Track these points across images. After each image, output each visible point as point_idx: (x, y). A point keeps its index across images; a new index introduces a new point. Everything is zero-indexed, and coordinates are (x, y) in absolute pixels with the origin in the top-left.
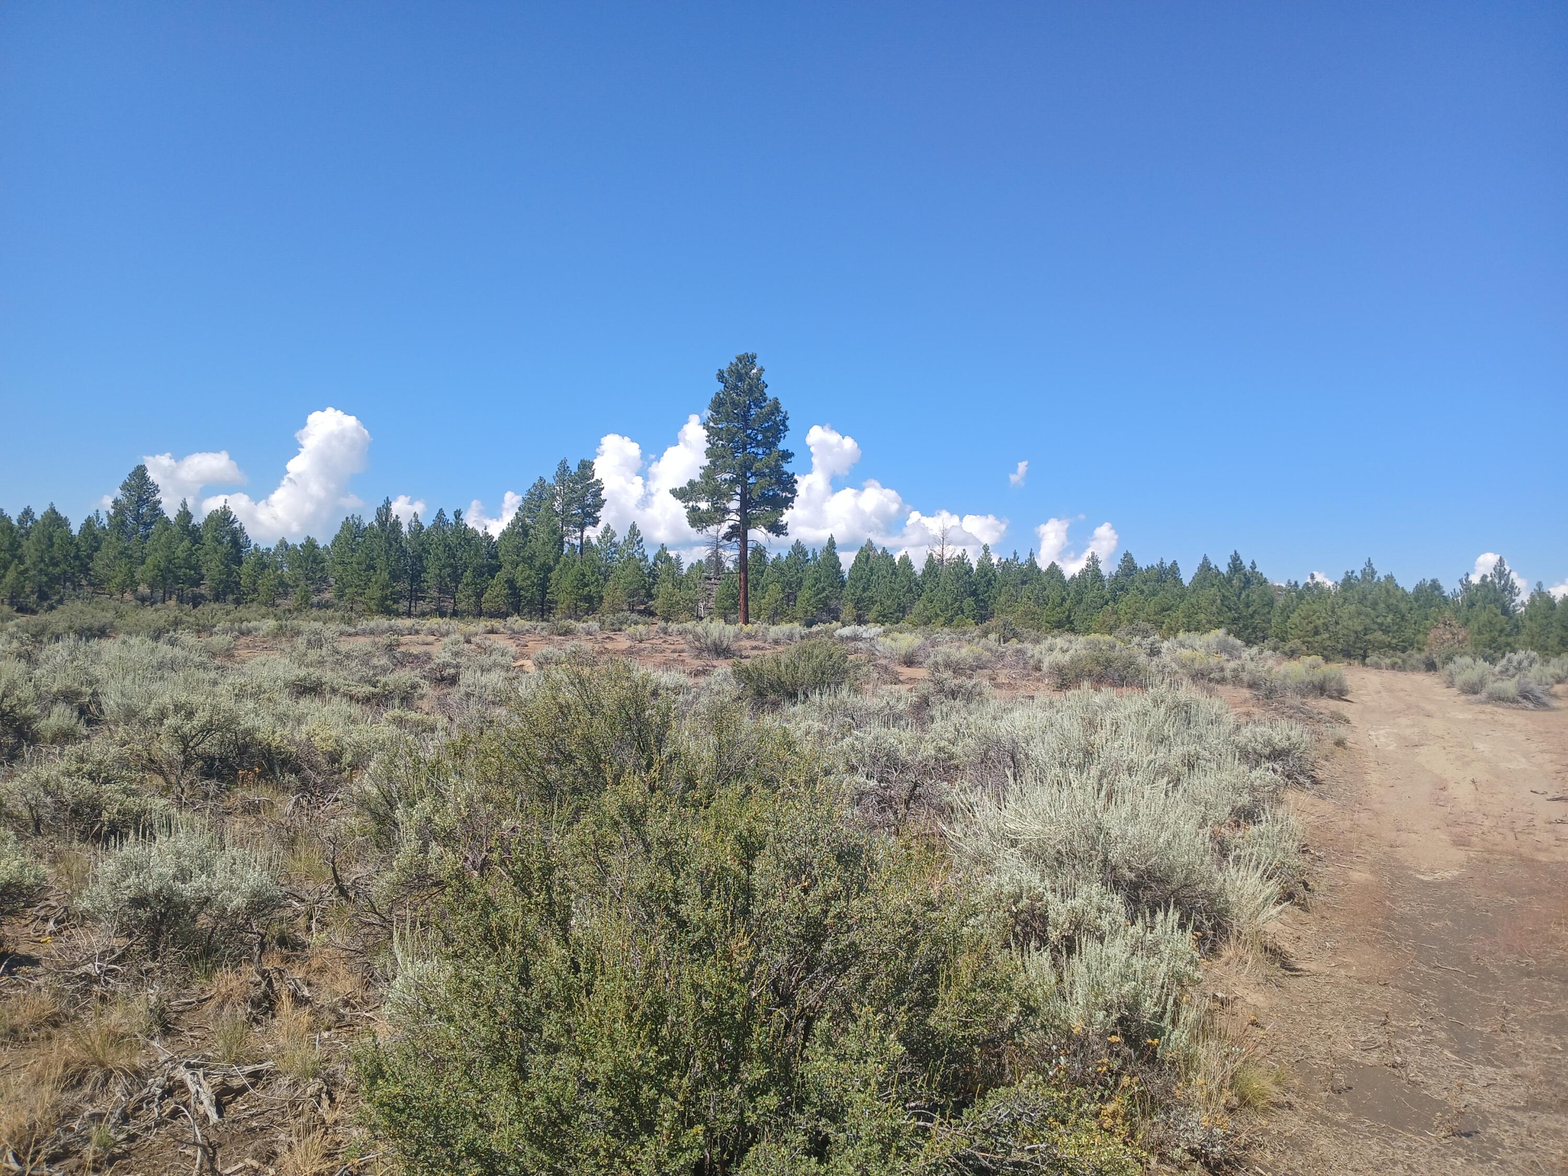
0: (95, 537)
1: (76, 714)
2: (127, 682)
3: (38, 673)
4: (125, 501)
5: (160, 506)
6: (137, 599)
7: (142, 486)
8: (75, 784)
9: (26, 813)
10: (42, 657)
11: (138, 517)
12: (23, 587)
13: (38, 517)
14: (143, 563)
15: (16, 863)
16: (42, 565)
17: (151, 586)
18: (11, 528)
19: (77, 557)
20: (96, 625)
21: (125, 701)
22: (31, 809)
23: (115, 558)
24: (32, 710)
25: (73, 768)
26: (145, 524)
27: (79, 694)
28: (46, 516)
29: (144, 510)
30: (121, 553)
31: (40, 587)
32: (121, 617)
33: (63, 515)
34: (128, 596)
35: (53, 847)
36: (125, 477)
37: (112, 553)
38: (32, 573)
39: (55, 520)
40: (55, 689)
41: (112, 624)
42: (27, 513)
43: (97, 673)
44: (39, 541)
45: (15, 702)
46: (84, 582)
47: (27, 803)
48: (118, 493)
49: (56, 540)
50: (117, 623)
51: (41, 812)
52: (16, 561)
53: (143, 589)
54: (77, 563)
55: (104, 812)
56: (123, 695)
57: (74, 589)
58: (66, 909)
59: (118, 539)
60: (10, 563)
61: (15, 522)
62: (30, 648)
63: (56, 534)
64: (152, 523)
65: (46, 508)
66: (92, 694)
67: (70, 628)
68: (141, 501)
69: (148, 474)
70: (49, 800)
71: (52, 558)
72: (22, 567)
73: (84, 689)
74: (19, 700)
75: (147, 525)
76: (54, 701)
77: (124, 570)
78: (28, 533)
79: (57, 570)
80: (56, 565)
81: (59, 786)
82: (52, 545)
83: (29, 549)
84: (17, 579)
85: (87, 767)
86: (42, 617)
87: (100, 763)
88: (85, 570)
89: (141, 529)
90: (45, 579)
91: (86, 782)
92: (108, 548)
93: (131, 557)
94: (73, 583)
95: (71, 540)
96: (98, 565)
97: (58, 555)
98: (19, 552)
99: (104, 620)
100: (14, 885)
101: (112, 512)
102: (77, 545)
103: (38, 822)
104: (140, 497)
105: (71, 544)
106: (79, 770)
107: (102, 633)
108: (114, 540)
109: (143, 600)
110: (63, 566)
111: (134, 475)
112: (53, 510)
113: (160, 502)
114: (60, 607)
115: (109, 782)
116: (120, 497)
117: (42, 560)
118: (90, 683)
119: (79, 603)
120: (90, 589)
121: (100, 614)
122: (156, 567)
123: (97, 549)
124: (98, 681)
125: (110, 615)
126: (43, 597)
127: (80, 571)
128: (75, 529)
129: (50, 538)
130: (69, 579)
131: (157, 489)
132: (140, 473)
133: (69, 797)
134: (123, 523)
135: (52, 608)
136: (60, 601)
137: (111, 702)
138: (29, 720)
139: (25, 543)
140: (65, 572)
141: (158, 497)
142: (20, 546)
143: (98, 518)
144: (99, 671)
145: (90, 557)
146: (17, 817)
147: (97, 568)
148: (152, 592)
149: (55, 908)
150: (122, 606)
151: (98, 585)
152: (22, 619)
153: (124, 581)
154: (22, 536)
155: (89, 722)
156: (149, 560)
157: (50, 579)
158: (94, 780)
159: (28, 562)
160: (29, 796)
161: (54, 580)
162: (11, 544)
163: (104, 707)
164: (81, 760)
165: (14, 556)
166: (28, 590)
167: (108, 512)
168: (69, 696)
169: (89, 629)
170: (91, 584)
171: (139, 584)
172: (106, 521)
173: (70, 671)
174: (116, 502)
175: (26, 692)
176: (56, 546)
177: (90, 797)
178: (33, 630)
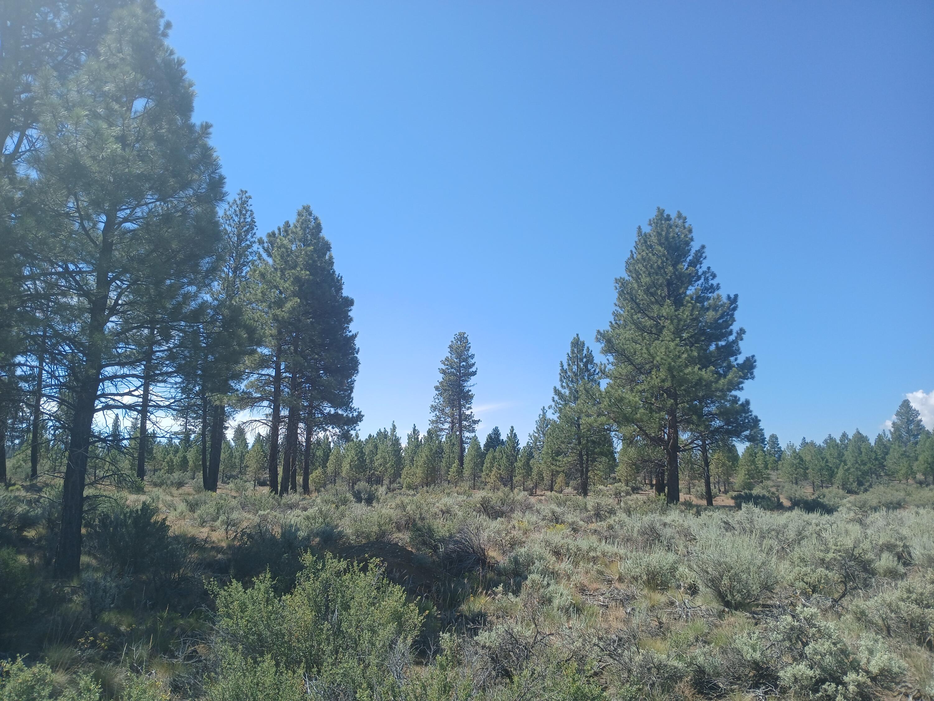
0: (885, 446)
1: (896, 559)
2: (925, 539)
3: (869, 532)
4: (899, 422)
5: (922, 423)
6: (917, 483)
7: (908, 412)
8: (908, 607)
9: (880, 622)
10: (868, 521)
11: (909, 431)
12: (848, 479)
13: (850, 437)
14: (917, 460)
15: (886, 656)
16: (857, 465)
17: (924, 474)
18: (837, 445)
19: (876, 459)
20: (895, 500)
21: (926, 552)
22: (883, 620)
23: (899, 458)
24: (870, 556)
25: (905, 596)
26: (913, 435)
27: (896, 546)
28: (855, 436)
29: (912, 427)
30: (902, 455)
31: (858, 478)
32: (909, 495)
33: (864, 435)
34: (910, 481)
35: (900, 646)
36: (897, 408)
37: (896, 455)
38: (852, 470)
39: (860, 438)
40: (881, 543)
41: (904, 500)
42: (844, 435)
43: (904, 533)
44: (853, 451)
45: (861, 551)
46: (882, 474)
47: (880, 616)
48: (894, 418)
49: (863, 450)
50: (908, 498)
51: (889, 622)
52: (843, 464)
53: (920, 476)
54: (877, 462)
55: (929, 627)
56: (925, 548)
57: (877, 479)
58: (919, 691)
59: (899, 446)
60: (840, 465)
61: (838, 441)
62: (860, 516)
63: (862, 446)
64: (918, 435)
65: (854, 432)
66: (903, 546)
67: (880, 502)
68: (909, 422)
69: (911, 404)
70: (893, 615)
71: (862, 461)
72: (846, 467)
73: (898, 543)
74: (863, 550)
75: (915, 436)
76: (881, 551)
77: (906, 465)
78: (846, 447)
79: (866, 468)
80: (865, 464)
81: (898, 608)
82: (861, 453)
83: (848, 455)
84: (844, 474)
85: (914, 596)
86: (862, 497)
87: (922, 594)
88: (882, 466)
89: (912, 438)
90: (860, 473)
91: (915, 606)
92: (894, 452)
93: (908, 457)
94: (876, 474)
95: (871, 449)
96: (889, 463)
97: (865, 458)
98: (843, 458)
99: (899, 497)
100: (887, 671)
101: (892, 430)
102: (875, 452)
103: (888, 629)
104: (908, 420)
105: (872, 451)
106: (908, 598)
107: (898, 505)
108: (897, 447)
109: (921, 483)
110: (869, 465)
111: (902, 406)
112: (858, 432)
113: (921, 421)
114: (871, 489)
115: (929, 607)
116: (896, 421)
117: (857, 462)
118: (901, 539)
119: (881, 487)
120: (887, 478)
121: (896, 493)
122: (926, 462)
123: (887, 454)
124: (906, 538)
125: (902, 494)
126: (860, 484)
127: (879, 467)
128: (872, 442)
129: (859, 449)
130: (874, 473)
131: (918, 413)
132: (906, 404)
133: (905, 615)
134: (900, 436)
135: (866, 490)
136: (870, 486)
137: (917, 552)
138: (870, 562)
139: (845, 453)
140: (871, 469)
141: (919, 418)
142: (843, 455)
143: (885, 434)
144: (905, 531)
145: (884, 458)
146: (875, 624)
147: (889, 465)
148: (925, 478)
149: (911, 688)
150: (908, 488)
151: (891, 475)
152: (852, 498)
153: (907, 472)
154: (843, 449)
155: (905, 564)
156: (920, 458)
157: (863, 473)
158: (919, 605)
159: (849, 464)
160: (881, 612)
161: (865, 473)
162: (839, 454)
163: (912, 554)
164: (909, 591)
165: (841, 461)
166: (851, 480)
167: (890, 430)
168: (889, 547)
169: (891, 503)
170: (887, 475)
171: (916, 473)
172: (890, 436)
173: (888, 531)
174: (894, 424)
175: (866, 545)
176: (863, 453)
177: (919, 617)
178: (858, 504)
